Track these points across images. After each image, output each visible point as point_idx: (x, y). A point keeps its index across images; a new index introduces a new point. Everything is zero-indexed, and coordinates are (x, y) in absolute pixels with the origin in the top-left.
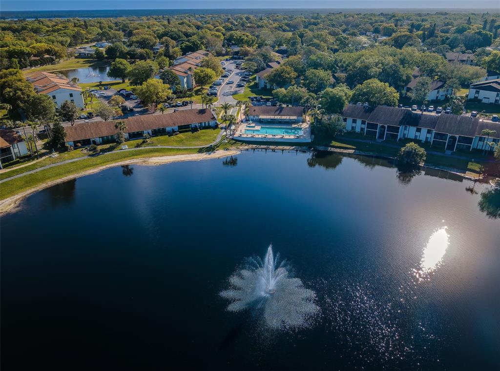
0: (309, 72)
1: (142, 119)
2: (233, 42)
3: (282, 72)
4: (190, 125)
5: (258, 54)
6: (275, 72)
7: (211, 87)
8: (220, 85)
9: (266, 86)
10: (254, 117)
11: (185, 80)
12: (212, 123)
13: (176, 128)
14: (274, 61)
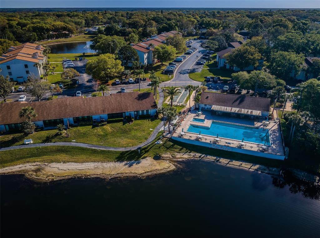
0: (277, 54)
1: (68, 103)
2: (204, 26)
3: (245, 53)
4: (124, 114)
5: (221, 34)
6: (236, 52)
7: (170, 64)
8: (181, 61)
9: (225, 66)
10: (205, 105)
11: (146, 56)
12: (152, 111)
13: (105, 116)
14: (236, 41)
